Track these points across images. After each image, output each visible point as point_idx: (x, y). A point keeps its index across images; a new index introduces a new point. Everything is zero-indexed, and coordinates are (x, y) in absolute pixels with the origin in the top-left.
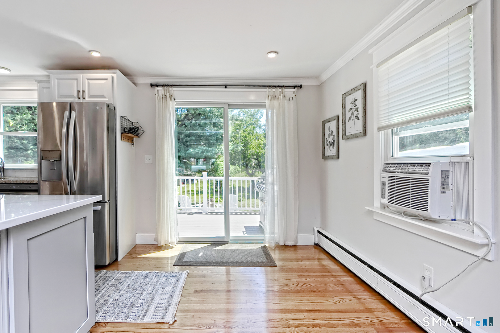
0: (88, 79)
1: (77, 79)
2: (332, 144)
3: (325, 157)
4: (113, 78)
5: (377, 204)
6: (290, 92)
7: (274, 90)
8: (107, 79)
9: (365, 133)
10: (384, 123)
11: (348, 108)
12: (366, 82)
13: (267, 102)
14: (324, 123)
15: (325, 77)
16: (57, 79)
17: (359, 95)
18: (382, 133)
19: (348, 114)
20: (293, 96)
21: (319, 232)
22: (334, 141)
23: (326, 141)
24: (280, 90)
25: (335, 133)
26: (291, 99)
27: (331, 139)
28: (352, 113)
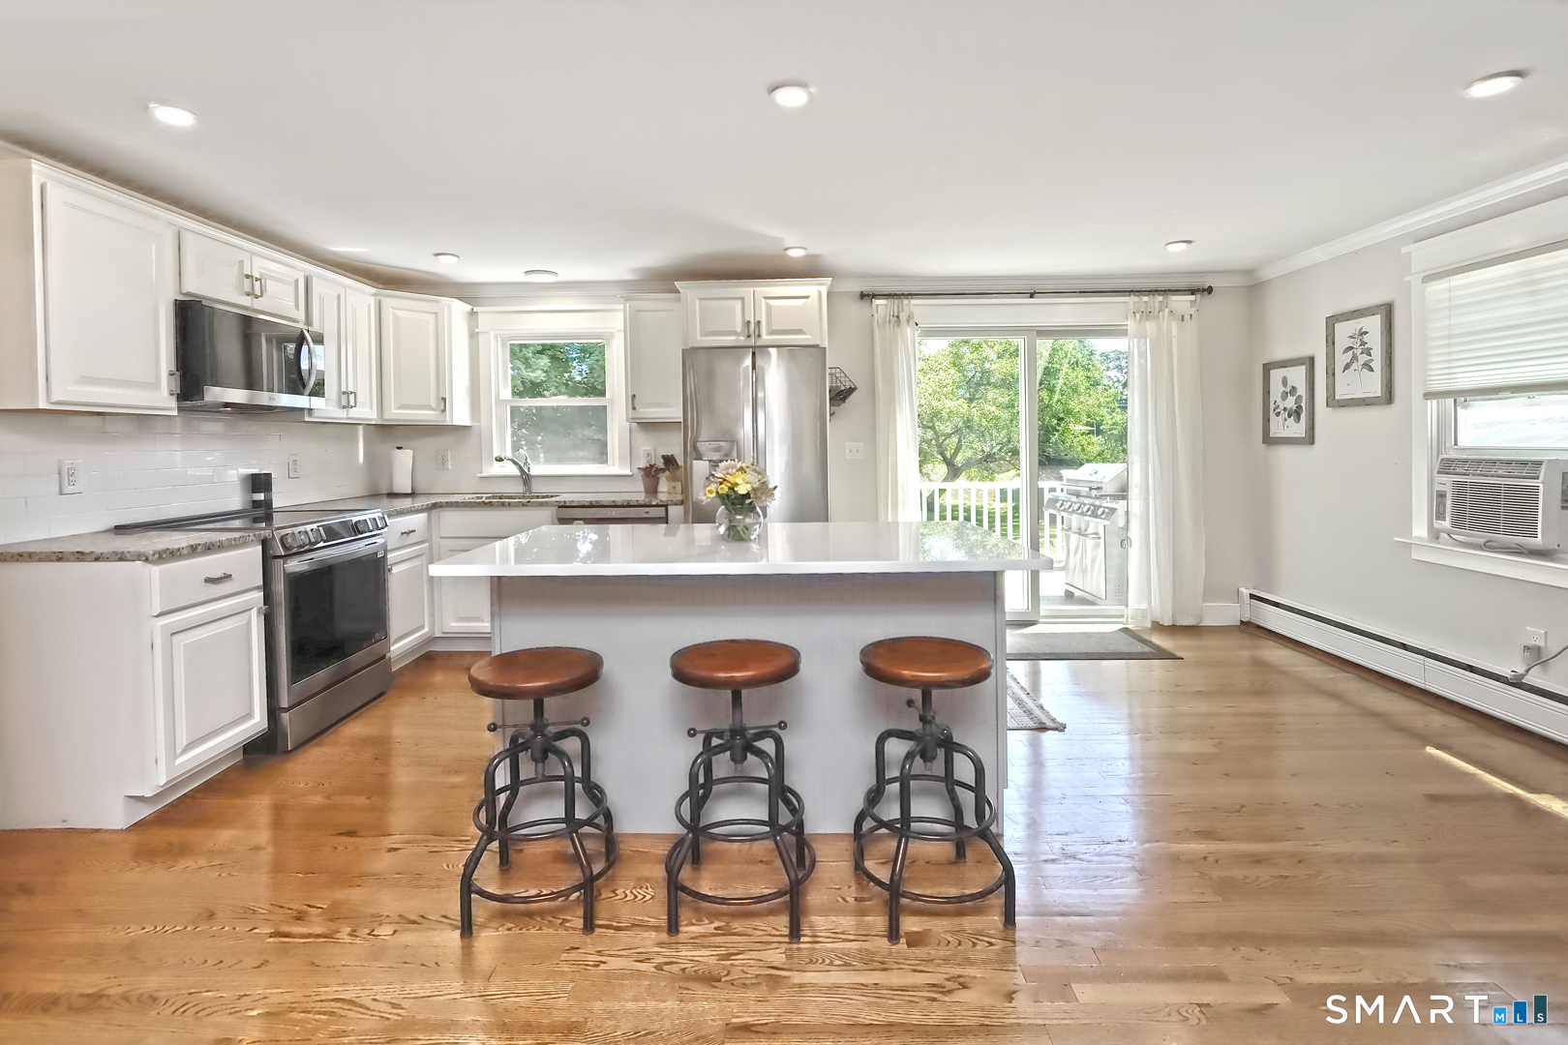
0: (765, 298)
1: (742, 299)
2: (1296, 413)
3: (1269, 440)
4: (820, 293)
5: (1420, 530)
6: (1182, 302)
7: (1145, 299)
8: (807, 297)
9: (1388, 397)
10: (1438, 385)
11: (1340, 346)
12: (1393, 302)
13: (1131, 325)
14: (1267, 368)
15: (1271, 272)
16: (699, 299)
17: (1374, 324)
18: (1432, 405)
19: (1341, 359)
20: (1193, 311)
21: (1252, 596)
22: (1299, 407)
23: (1272, 407)
24: (1160, 298)
25: (1302, 391)
26: (1187, 317)
27: (1290, 403)
28: (1355, 358)
